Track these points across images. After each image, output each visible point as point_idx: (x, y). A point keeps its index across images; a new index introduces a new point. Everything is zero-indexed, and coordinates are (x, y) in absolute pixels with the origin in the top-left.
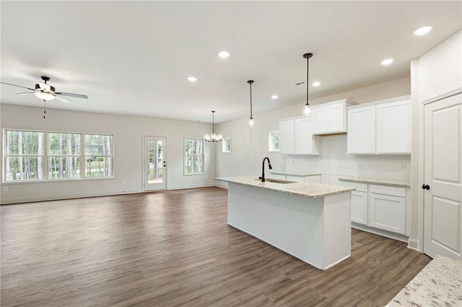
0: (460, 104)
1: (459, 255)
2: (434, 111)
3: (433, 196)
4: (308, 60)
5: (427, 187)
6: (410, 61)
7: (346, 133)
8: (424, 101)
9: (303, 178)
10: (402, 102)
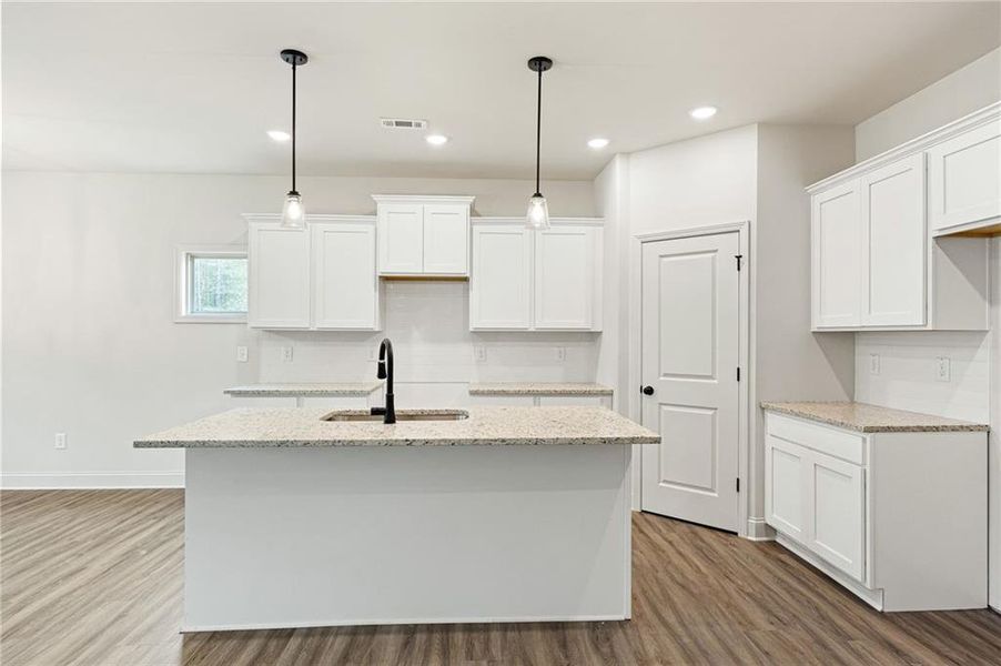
0: (716, 251)
1: (716, 495)
2: (661, 256)
3: (661, 404)
4: (540, 75)
5: (649, 391)
6: (615, 155)
7: (466, 279)
8: (645, 236)
9: (364, 399)
10: (577, 229)
